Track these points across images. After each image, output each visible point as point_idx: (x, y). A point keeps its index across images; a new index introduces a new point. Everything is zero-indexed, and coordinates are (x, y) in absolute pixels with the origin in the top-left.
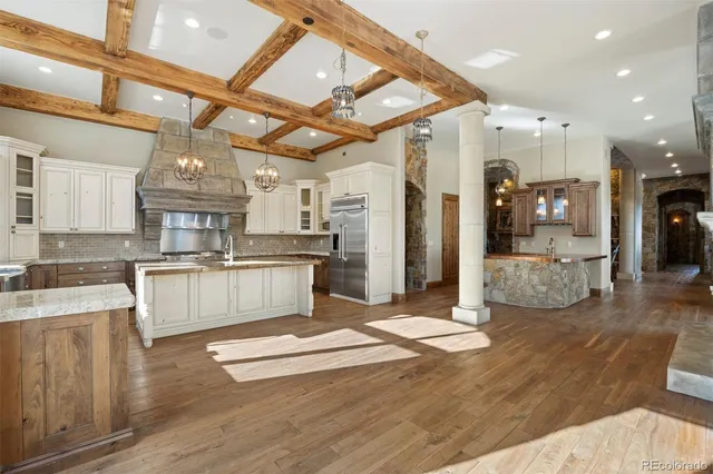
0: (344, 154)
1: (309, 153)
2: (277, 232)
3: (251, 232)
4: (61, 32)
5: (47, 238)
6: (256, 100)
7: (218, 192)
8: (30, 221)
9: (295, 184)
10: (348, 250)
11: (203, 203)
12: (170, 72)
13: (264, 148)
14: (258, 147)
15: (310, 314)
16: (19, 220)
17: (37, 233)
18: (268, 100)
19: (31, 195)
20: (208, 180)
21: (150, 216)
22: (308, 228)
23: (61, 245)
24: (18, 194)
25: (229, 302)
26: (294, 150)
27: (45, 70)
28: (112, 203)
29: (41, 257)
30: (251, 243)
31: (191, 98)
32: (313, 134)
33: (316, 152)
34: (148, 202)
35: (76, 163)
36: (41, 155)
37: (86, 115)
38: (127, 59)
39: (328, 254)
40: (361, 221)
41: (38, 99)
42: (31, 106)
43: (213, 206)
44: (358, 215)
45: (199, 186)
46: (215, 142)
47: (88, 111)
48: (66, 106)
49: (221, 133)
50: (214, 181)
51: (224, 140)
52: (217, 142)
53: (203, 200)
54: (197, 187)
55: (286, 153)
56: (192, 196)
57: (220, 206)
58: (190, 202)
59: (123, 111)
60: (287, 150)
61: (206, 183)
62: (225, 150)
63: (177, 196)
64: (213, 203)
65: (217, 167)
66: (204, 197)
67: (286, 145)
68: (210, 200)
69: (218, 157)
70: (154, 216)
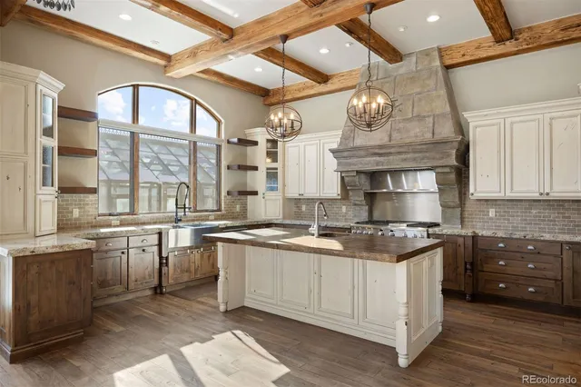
2: (535, 195)
3: (480, 196)
8: (276, 189)
13: (510, 46)
16: (268, 189)
17: (281, 198)
19: (277, 169)
20: (401, 125)
24: (268, 169)
25: (310, 292)
34: (340, 163)
35: (302, 137)
38: (234, 38)
45: (390, 136)
46: (417, 71)
47: (312, 87)
48: (299, 90)
49: (427, 53)
50: (408, 125)
51: (430, 62)
52: (421, 70)
53: (390, 154)
54: (386, 139)
55: (559, 37)
56: (377, 151)
57: (414, 159)
58: (378, 158)
59: (334, 75)
60: (562, 30)
61: (399, 130)
62: (429, 78)
63: (362, 153)
64: (403, 156)
65: (415, 104)
66: (392, 150)
67: (559, 21)
68: (399, 153)
69: (418, 90)
70: (351, 179)
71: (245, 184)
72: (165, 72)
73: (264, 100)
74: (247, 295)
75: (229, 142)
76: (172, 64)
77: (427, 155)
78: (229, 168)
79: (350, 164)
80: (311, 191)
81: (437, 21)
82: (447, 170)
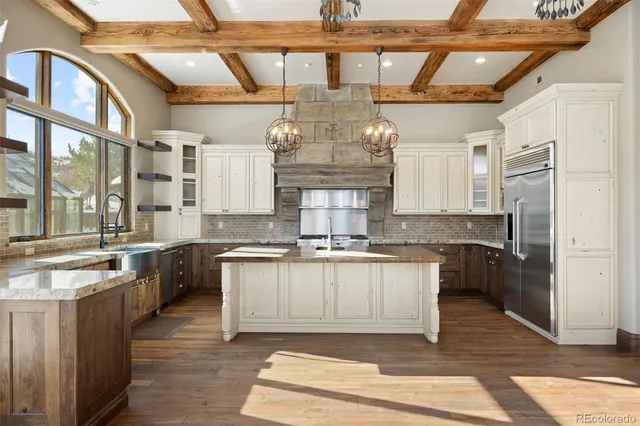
0: (539, 80)
1: (489, 90)
2: (438, 212)
3: (400, 212)
4: (169, 25)
5: (210, 219)
6: (360, 34)
7: (353, 162)
8: (193, 203)
9: (464, 141)
10: (527, 240)
11: (335, 177)
12: (259, 32)
13: (420, 96)
14: (412, 97)
15: (434, 339)
16: (185, 203)
17: (199, 214)
18: (377, 29)
19: (194, 180)
20: (343, 148)
21: (285, 195)
22: (484, 204)
23: (221, 225)
24: (184, 180)
25: (325, 303)
26: (465, 90)
27: (191, 64)
28: (255, 183)
29: (203, 236)
30: (404, 225)
31: (284, 55)
32: (481, 59)
33: (502, 86)
34: (282, 179)
35: (226, 147)
36: (203, 143)
37: (236, 99)
38: (219, 32)
39: (502, 246)
40: (545, 191)
41: (202, 92)
42: (198, 100)
43: (348, 180)
44: (539, 182)
45: (333, 157)
46: (353, 101)
47: (238, 94)
48: (220, 94)
49: (361, 87)
50: (350, 149)
51: (364, 96)
52: (356, 101)
53: (336, 173)
54: (330, 159)
55: (451, 97)
56: (323, 170)
57: (356, 180)
58: (322, 177)
59: (265, 87)
60: (454, 93)
61: (341, 153)
62: (364, 109)
63: (308, 171)
64: (347, 176)
65: (355, 131)
66: (336, 170)
67: (451, 86)
68: (344, 173)
69: (356, 118)
70: (289, 195)
71: (151, 197)
72: (82, 42)
73: (168, 97)
74: (241, 319)
75: (139, 144)
76: (98, 34)
77: (368, 176)
78: (139, 176)
79: (293, 181)
80: (238, 206)
81: (390, 67)
82: (382, 190)
